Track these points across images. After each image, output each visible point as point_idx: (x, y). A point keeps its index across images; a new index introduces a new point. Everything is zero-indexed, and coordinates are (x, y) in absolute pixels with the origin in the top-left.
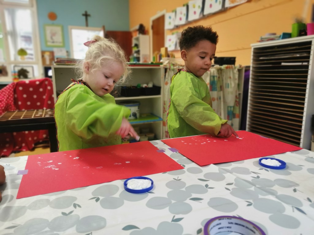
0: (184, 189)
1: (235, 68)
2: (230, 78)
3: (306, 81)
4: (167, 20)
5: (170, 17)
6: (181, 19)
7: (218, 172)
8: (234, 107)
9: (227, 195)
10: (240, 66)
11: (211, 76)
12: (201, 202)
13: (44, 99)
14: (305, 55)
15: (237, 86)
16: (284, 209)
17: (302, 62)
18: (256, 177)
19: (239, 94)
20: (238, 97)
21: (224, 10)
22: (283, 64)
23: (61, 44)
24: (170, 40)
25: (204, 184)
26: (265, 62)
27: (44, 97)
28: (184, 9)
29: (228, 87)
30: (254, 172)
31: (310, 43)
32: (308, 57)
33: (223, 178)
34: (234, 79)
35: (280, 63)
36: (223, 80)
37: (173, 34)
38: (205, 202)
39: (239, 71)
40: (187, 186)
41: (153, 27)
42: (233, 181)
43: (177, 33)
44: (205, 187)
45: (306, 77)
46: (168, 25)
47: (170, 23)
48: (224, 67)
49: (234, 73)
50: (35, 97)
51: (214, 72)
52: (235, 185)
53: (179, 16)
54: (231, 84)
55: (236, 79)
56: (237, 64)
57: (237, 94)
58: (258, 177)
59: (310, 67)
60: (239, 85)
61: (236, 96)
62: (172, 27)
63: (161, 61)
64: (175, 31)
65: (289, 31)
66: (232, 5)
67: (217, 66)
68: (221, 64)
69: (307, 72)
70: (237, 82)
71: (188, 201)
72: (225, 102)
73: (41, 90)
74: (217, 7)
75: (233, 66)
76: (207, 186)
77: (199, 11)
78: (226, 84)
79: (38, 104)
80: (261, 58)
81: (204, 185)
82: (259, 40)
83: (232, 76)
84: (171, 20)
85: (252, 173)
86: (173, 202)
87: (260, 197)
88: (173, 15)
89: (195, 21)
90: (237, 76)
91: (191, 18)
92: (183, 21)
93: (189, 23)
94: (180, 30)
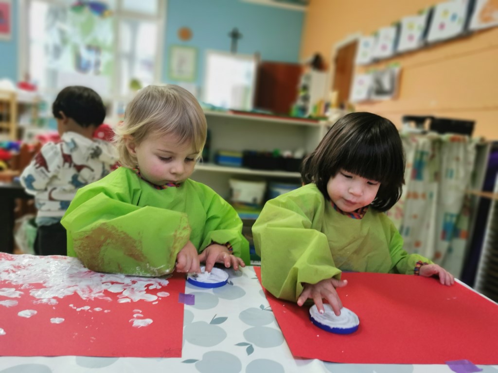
1: (471, 142)
2: (458, 159)
4: (361, 49)
5: (367, 45)
6: (384, 48)
8: (458, 217)
10: (482, 139)
11: (417, 152)
15: (469, 176)
21: (466, 35)
24: (361, 83)
28: (392, 32)
29: (451, 176)
34: (466, 162)
36: (441, 162)
37: (367, 72)
39: (480, 148)
41: (337, 60)
43: (375, 71)
46: (362, 57)
47: (365, 54)
48: (446, 137)
49: (466, 152)
51: (424, 144)
53: (382, 41)
54: (458, 171)
55: (469, 163)
56: (476, 136)
57: (469, 193)
60: (474, 176)
61: (466, 197)
62: (368, 60)
63: (327, 114)
64: (372, 69)
66: (484, 25)
67: (434, 135)
68: (442, 132)
70: (471, 168)
72: (440, 203)
74: (455, 29)
75: (467, 137)
78: (447, 170)
83: (461, 155)
84: (368, 49)
88: (371, 40)
89: (410, 53)
90: (472, 157)
91: (404, 45)
92: (388, 52)
93: (398, 55)
94: (382, 67)
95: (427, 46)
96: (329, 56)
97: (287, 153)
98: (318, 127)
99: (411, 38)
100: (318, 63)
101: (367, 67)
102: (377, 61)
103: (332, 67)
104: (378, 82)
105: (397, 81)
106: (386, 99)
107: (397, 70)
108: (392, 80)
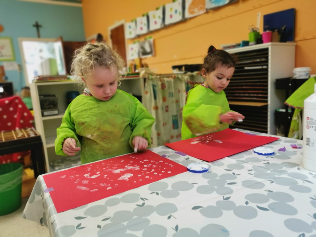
0: (218, 178)
3: (267, 82)
4: (127, 30)
5: (130, 27)
6: (141, 29)
7: (236, 163)
9: (252, 178)
11: (185, 83)
12: (237, 185)
13: (16, 119)
14: (264, 60)
16: (297, 183)
17: (262, 66)
18: (267, 163)
21: (184, 20)
22: (246, 68)
23: (12, 58)
24: (132, 49)
25: (231, 172)
27: (16, 116)
28: (144, 19)
30: (263, 160)
31: (267, 49)
32: (267, 62)
33: (243, 167)
35: (243, 67)
37: (134, 43)
38: (239, 185)
40: (219, 176)
41: (112, 37)
42: (251, 168)
43: (139, 41)
44: (233, 175)
45: (267, 78)
46: (129, 34)
47: (130, 33)
48: (195, 73)
50: (5, 117)
51: (187, 79)
52: (255, 170)
53: (139, 25)
58: (268, 163)
59: (270, 70)
62: (133, 36)
63: (137, 71)
64: (136, 40)
65: (247, 39)
66: (192, 16)
67: (189, 73)
68: (192, 71)
69: (267, 74)
71: (226, 186)
73: (11, 109)
74: (178, 18)
76: (234, 174)
77: (160, 21)
79: (9, 124)
84: (131, 30)
85: (263, 161)
86: (216, 187)
87: (277, 176)
88: (133, 25)
89: (157, 31)
91: (153, 27)
92: (145, 31)
93: (151, 33)
94: (142, 40)
95: (166, 27)
96: (107, 35)
98: (139, 79)
99: (156, 23)
101: (133, 40)
102: (139, 36)
103: (110, 42)
104: (143, 48)
105: (153, 46)
106: (149, 56)
107: (152, 40)
108: (150, 46)
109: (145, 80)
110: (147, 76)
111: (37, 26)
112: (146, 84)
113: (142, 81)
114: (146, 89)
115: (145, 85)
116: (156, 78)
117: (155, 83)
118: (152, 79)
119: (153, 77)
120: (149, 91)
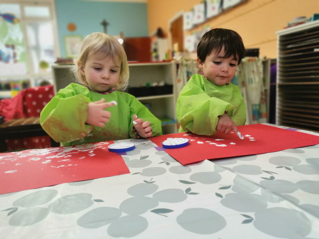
1: (259, 60)
2: (253, 72)
4: (185, 21)
5: (188, 17)
6: (199, 17)
8: (260, 105)
10: (265, 58)
15: (262, 81)
18: (269, 177)
19: (266, 91)
20: (264, 93)
22: (316, 50)
24: (189, 41)
26: (294, 50)
28: (202, 7)
29: (252, 82)
30: (266, 172)
34: (259, 73)
35: (312, 49)
36: (245, 75)
37: (191, 34)
39: (265, 63)
40: (156, 191)
41: (172, 30)
43: (196, 32)
46: (187, 25)
47: (188, 23)
48: (245, 59)
49: (257, 66)
53: (197, 13)
54: (255, 79)
55: (260, 73)
56: (261, 56)
57: (263, 90)
58: (272, 178)
60: (264, 80)
61: (262, 93)
62: (190, 26)
63: (174, 57)
64: (194, 31)
70: (262, 76)
72: (248, 99)
75: (256, 58)
76: (188, 190)
77: (217, 6)
78: (249, 79)
80: (290, 46)
81: (184, 190)
82: (286, 25)
83: (255, 69)
84: (189, 20)
86: (123, 215)
89: (215, 18)
90: (261, 69)
91: (210, 13)
92: (202, 20)
93: (208, 20)
94: (200, 29)
95: (224, 12)
96: (167, 29)
97: (154, 84)
98: (170, 65)
99: (214, 8)
100: (160, 34)
101: (191, 31)
102: (196, 26)
103: (169, 35)
104: (199, 38)
109: (178, 66)
110: (180, 62)
111: (105, 24)
112: (179, 70)
113: (174, 68)
114: (179, 77)
115: (177, 72)
116: (192, 63)
117: (191, 70)
118: (186, 65)
119: (188, 63)
120: (182, 79)
